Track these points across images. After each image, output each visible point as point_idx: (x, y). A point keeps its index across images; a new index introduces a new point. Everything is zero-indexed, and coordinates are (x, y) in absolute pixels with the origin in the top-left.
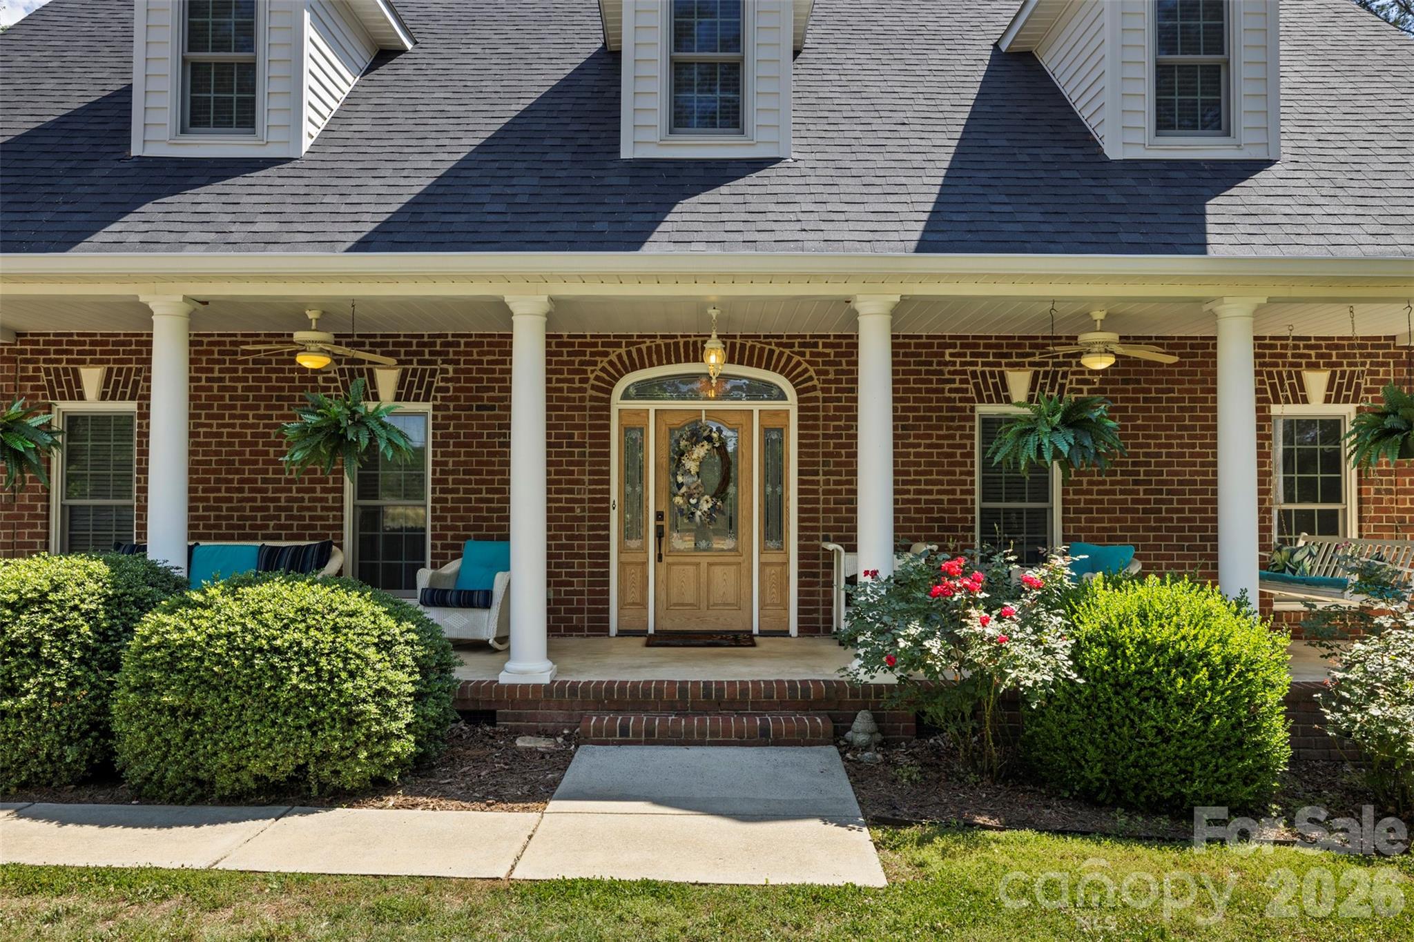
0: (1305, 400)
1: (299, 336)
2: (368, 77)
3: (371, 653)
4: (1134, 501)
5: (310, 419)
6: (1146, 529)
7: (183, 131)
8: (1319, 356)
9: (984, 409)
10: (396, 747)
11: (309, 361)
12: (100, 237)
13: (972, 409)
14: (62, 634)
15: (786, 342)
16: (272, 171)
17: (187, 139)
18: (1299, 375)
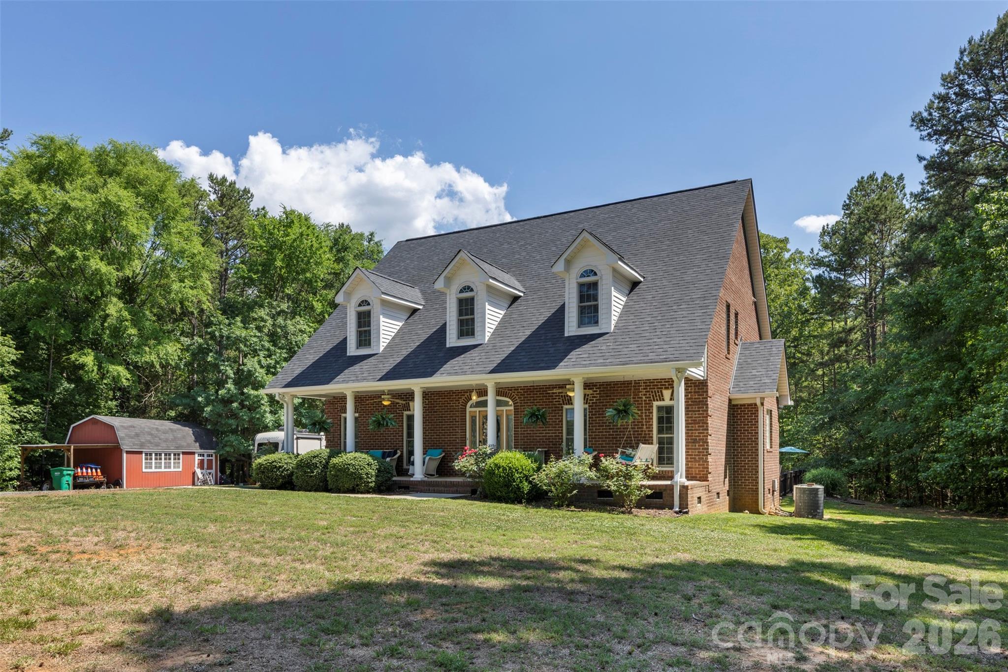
0: (663, 400)
1: (383, 397)
2: (408, 321)
3: (366, 466)
4: (609, 435)
5: (374, 419)
6: (613, 444)
7: (357, 348)
8: (669, 385)
9: (565, 407)
10: (371, 485)
11: (386, 403)
12: (336, 380)
13: (562, 407)
14: (320, 462)
15: (510, 389)
16: (373, 358)
17: (358, 350)
18: (661, 392)
